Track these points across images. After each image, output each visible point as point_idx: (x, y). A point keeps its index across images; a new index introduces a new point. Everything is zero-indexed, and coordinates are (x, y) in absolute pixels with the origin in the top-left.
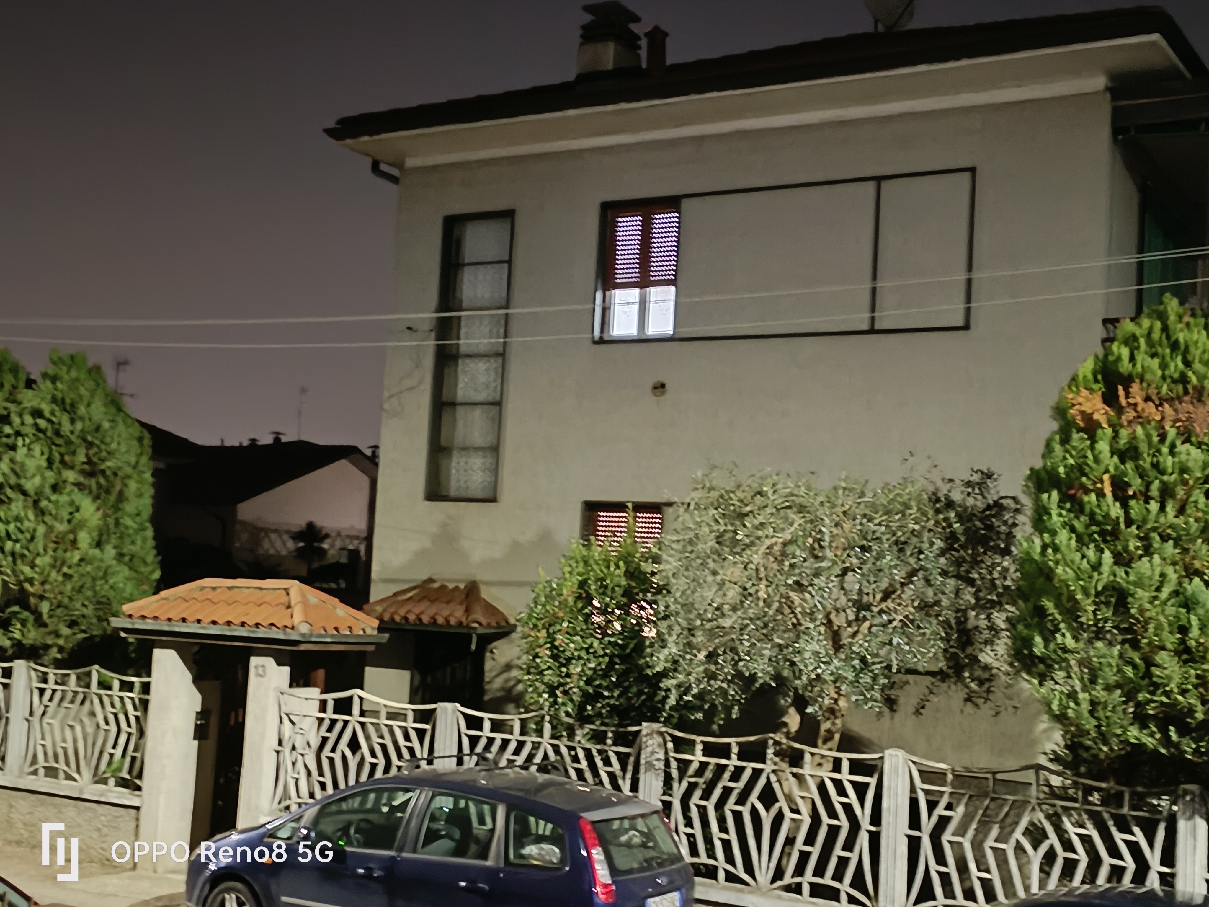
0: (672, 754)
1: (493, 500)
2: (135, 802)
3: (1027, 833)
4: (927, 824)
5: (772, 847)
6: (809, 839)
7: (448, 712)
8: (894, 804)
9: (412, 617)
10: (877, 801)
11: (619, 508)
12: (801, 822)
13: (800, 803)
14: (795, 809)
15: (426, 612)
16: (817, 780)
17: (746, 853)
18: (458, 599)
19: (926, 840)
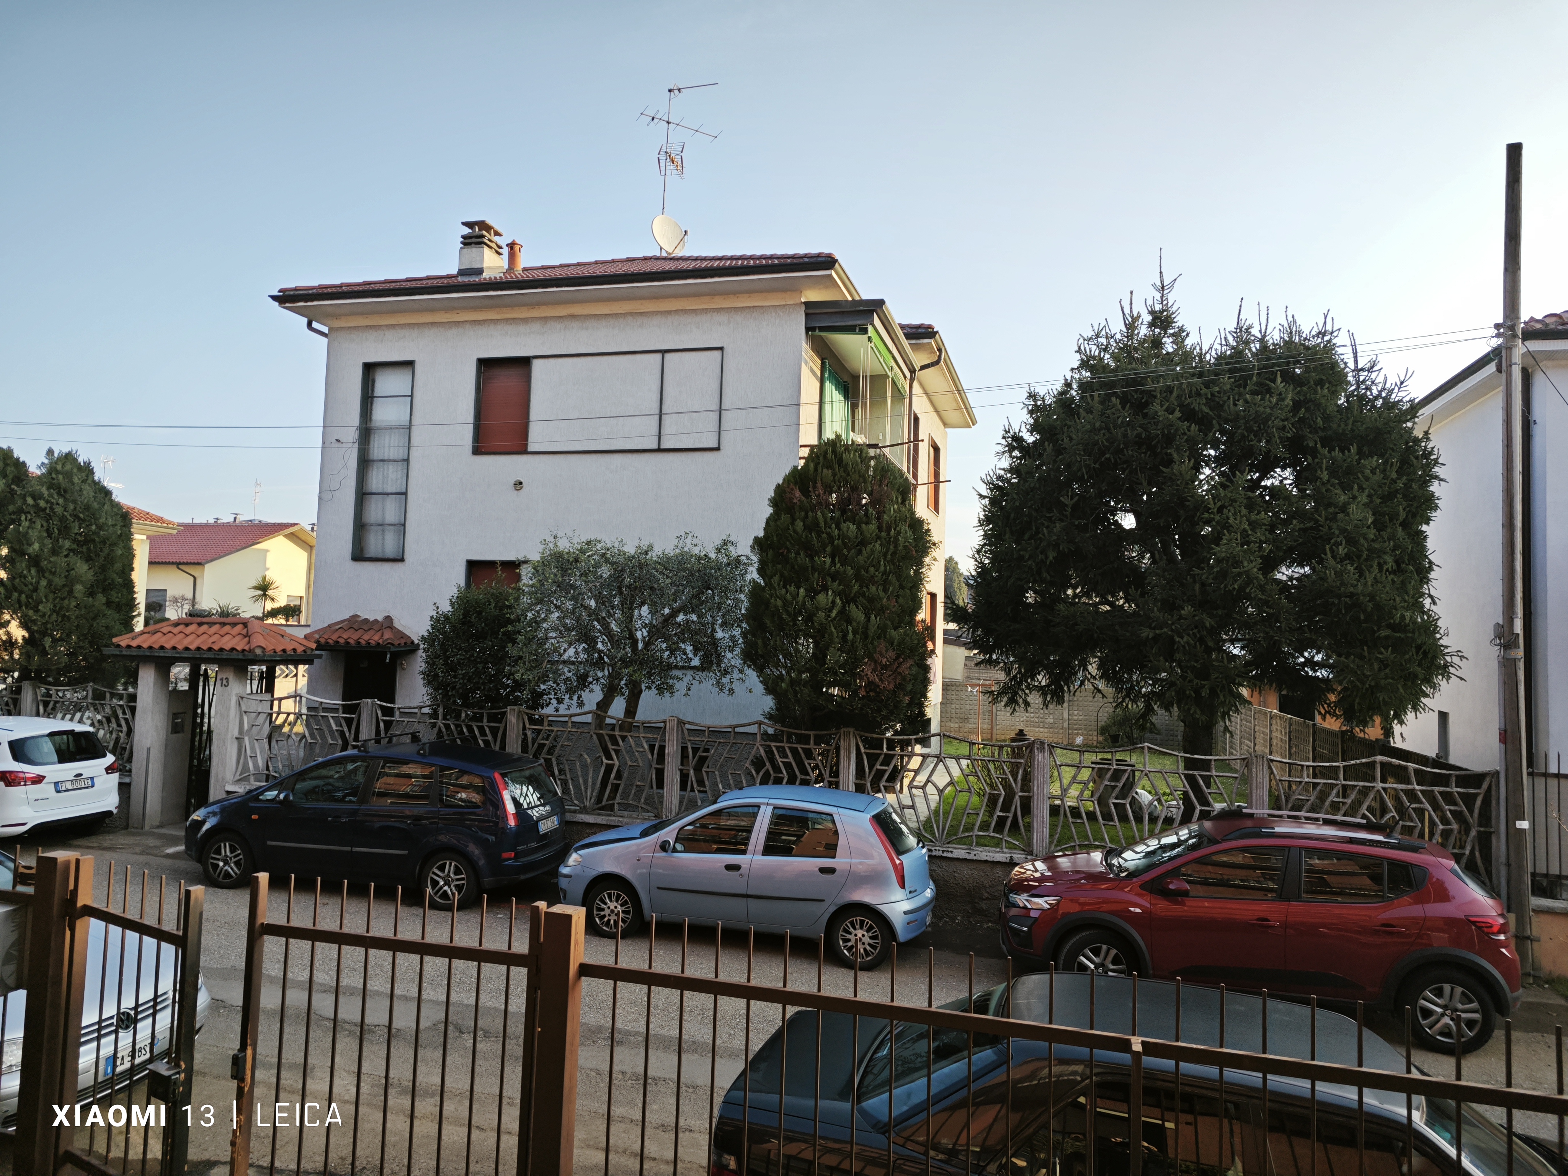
0: (527, 726)
1: (402, 560)
3: (753, 763)
5: (594, 784)
6: (619, 776)
7: (369, 706)
8: (672, 749)
9: (341, 641)
10: (662, 748)
11: (491, 564)
12: (613, 765)
13: (613, 753)
14: (609, 757)
15: (352, 637)
16: (624, 738)
17: (577, 787)
18: (376, 627)
19: (692, 772)
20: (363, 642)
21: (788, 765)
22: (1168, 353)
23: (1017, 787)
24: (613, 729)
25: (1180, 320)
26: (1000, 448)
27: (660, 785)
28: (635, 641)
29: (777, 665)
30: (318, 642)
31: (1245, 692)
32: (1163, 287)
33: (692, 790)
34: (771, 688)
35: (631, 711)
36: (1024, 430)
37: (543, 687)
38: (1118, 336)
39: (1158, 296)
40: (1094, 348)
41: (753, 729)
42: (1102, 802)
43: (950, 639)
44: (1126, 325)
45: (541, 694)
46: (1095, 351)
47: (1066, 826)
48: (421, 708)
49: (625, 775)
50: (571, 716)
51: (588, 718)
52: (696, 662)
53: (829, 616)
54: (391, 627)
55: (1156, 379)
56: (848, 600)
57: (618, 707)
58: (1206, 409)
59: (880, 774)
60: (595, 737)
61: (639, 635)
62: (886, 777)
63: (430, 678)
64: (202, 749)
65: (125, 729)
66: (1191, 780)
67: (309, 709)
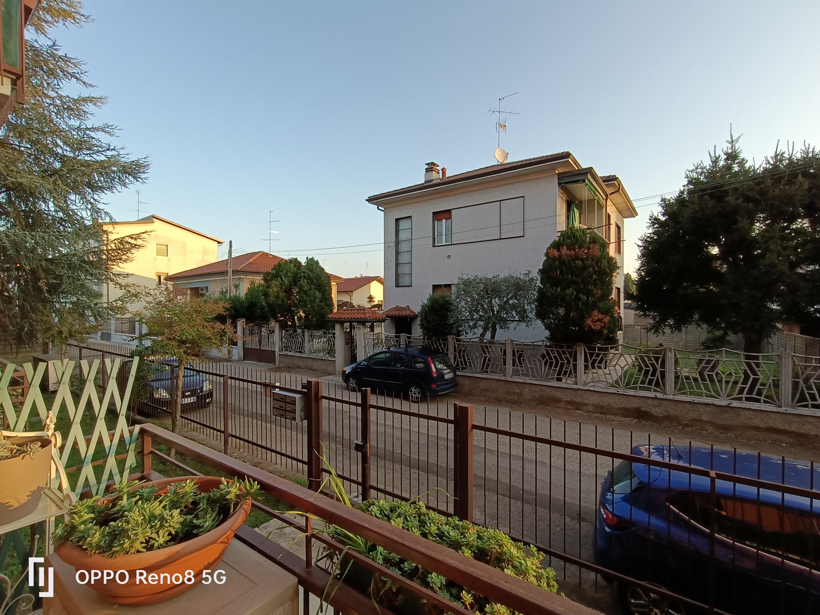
0: (456, 343)
1: (411, 286)
2: (334, 359)
3: (541, 356)
4: (517, 355)
5: (480, 363)
6: (489, 360)
7: (403, 336)
8: (509, 351)
9: (394, 314)
10: (505, 351)
11: (440, 286)
12: (487, 357)
13: (487, 352)
14: (485, 354)
15: (397, 313)
16: (490, 347)
17: (474, 364)
18: (404, 309)
19: (517, 359)
20: (400, 315)
21: (555, 357)
22: (736, 172)
23: (658, 367)
24: (486, 344)
25: (742, 156)
26: (648, 224)
27: (505, 364)
28: (493, 311)
29: (550, 318)
30: (386, 315)
31: (779, 326)
32: (732, 142)
33: (517, 366)
34: (547, 327)
35: (493, 337)
36: (660, 215)
37: (460, 329)
38: (708, 167)
39: (730, 146)
40: (695, 174)
41: (541, 343)
42: (701, 374)
43: (627, 307)
44: (712, 162)
45: (460, 331)
46: (695, 176)
47: (683, 384)
48: (419, 336)
49: (492, 360)
50: (471, 339)
51: (477, 340)
52: (517, 318)
53: (571, 298)
54: (409, 309)
55: (730, 184)
56: (579, 291)
57: (488, 335)
58: (757, 196)
59: (595, 361)
60: (480, 346)
61: (495, 309)
62: (597, 362)
63: (422, 326)
64: (354, 350)
65: (333, 343)
66: (749, 365)
67: (385, 337)
